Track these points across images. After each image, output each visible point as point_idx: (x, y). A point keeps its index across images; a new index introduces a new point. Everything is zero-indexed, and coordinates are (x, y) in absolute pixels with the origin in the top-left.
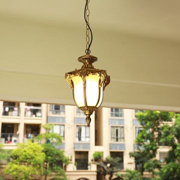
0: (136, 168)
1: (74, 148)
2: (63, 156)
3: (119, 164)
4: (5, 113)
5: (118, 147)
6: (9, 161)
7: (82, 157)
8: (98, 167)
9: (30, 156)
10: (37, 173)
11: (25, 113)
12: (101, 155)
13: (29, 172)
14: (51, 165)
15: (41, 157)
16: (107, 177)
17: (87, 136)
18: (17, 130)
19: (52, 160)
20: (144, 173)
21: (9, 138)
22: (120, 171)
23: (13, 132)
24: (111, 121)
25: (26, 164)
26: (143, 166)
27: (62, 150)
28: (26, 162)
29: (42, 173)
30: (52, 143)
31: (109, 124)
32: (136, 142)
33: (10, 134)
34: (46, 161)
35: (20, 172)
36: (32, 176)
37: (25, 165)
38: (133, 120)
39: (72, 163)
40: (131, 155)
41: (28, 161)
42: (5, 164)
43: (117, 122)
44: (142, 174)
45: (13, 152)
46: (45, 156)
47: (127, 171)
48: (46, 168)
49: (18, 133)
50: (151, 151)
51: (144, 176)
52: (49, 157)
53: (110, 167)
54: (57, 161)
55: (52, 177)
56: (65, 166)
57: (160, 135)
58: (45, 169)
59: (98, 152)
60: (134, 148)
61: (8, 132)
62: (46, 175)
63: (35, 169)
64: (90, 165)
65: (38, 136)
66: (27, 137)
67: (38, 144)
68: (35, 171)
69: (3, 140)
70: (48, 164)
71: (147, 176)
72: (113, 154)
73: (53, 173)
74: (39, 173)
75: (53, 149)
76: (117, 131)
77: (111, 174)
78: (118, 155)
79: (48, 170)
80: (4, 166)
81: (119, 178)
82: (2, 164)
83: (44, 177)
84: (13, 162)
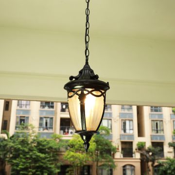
1: (120, 139)
2: (112, 146)
3: (159, 152)
4: (63, 110)
5: (158, 138)
6: (67, 149)
7: (127, 146)
8: (142, 155)
10: (90, 159)
12: (143, 145)
13: (83, 158)
14: (101, 153)
15: (92, 146)
16: (150, 164)
17: (131, 128)
19: (102, 149)
21: (66, 130)
22: (161, 159)
23: (69, 125)
24: (151, 115)
25: (81, 151)
27: (110, 140)
28: (80, 150)
29: (94, 160)
30: (101, 135)
31: (150, 119)
32: (174, 133)
33: (67, 127)
34: (97, 149)
35: (77, 158)
36: (85, 162)
37: (80, 152)
38: (171, 115)
39: (119, 152)
40: (170, 145)
41: (82, 149)
42: (64, 152)
43: (157, 116)
45: (70, 142)
46: (96, 145)
47: (167, 159)
48: (97, 156)
52: (100, 147)
53: (152, 155)
54: (106, 149)
55: (102, 163)
56: (113, 154)
58: (96, 157)
59: (141, 142)
60: (173, 139)
61: (65, 126)
62: (98, 161)
63: (88, 156)
64: (134, 153)
68: (88, 158)
69: (62, 132)
70: (99, 152)
72: (154, 144)
73: (103, 160)
74: (92, 159)
75: (102, 139)
76: (157, 124)
77: (153, 161)
78: (158, 146)
79: (99, 157)
80: (63, 153)
81: (160, 165)
82: (61, 152)
83: (96, 163)
84: (70, 150)
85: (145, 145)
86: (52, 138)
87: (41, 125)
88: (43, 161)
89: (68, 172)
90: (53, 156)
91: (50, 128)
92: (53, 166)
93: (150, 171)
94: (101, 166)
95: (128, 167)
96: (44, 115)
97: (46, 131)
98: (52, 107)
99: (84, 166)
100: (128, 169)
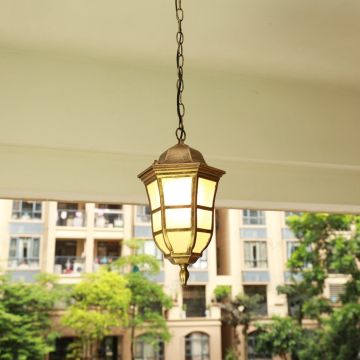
0: (290, 314)
2: (163, 295)
3: (258, 306)
4: (61, 222)
5: (258, 277)
6: (68, 303)
7: (195, 295)
8: (224, 311)
9: (104, 294)
10: (118, 323)
11: (95, 220)
12: (227, 291)
13: (104, 322)
14: (141, 310)
15: (123, 297)
16: (240, 328)
17: (203, 258)
18: (82, 250)
19: (143, 302)
20: (304, 321)
21: (68, 265)
22: (261, 319)
23: (75, 254)
24: (243, 231)
25: (99, 308)
26: (301, 308)
27: (159, 284)
28: (98, 305)
29: (127, 324)
30: (143, 272)
31: (241, 238)
32: (288, 267)
33: (69, 258)
34: (133, 303)
35: (89, 322)
36: (108, 329)
37: (96, 309)
38: (282, 230)
39: (177, 306)
40: (280, 290)
41: (101, 303)
42: (63, 310)
43: (255, 234)
44: (300, 323)
45: (76, 288)
46: (130, 294)
47: (273, 319)
48: (133, 316)
49: (83, 255)
50: (315, 283)
51: (303, 327)
52: (138, 297)
53: (244, 311)
54: (151, 303)
55: (144, 331)
56: (166, 312)
57: (330, 254)
58: (131, 317)
59: (223, 287)
60: (286, 278)
61: (66, 254)
62: (133, 327)
63: (114, 317)
64: (209, 308)
65: (119, 260)
66: (100, 263)
67: (119, 274)
68: (114, 321)
69: (59, 267)
70: (136, 309)
71: (309, 327)
72: (249, 289)
73: (145, 324)
74: (122, 323)
75: (144, 282)
76: (255, 249)
77: (246, 323)
78: (257, 291)
79: (136, 319)
80: (60, 313)
81: (259, 331)
82: (57, 310)
83: (129, 331)
84: (76, 306)
85: (230, 293)
86: (37, 281)
87: (13, 254)
88: (17, 330)
89: (71, 352)
90: (40, 320)
91: (32, 261)
92: (38, 340)
93: (239, 342)
94: (140, 336)
95: (195, 337)
96: (21, 233)
97: (24, 267)
98: (38, 216)
99: (106, 338)
100: (196, 340)
